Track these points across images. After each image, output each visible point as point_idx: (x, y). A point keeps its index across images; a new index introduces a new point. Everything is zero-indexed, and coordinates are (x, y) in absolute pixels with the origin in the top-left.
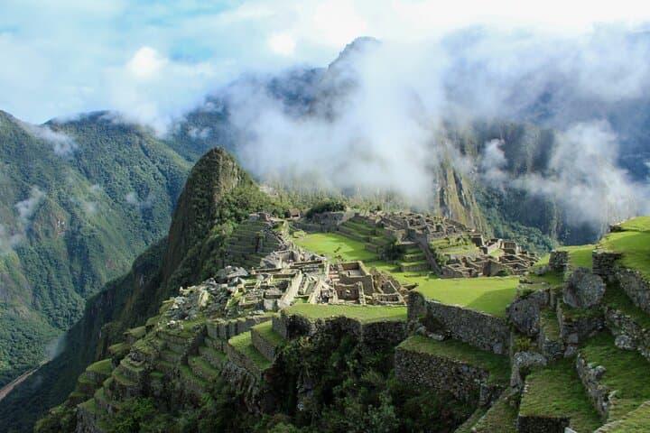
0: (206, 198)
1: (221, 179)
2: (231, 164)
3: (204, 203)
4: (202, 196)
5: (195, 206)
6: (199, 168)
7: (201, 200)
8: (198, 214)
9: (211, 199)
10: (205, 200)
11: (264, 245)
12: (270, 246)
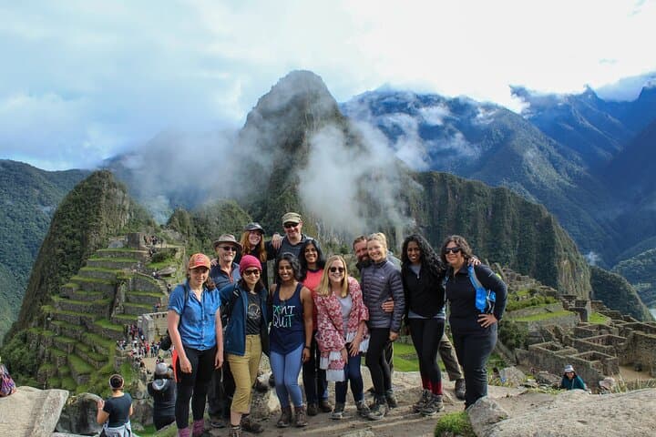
0: (79, 239)
1: (103, 214)
2: (120, 194)
3: (74, 246)
4: (71, 237)
5: (60, 250)
6: (73, 197)
7: (70, 242)
8: (63, 261)
9: (84, 241)
10: (77, 242)
11: (127, 300)
12: (139, 300)
